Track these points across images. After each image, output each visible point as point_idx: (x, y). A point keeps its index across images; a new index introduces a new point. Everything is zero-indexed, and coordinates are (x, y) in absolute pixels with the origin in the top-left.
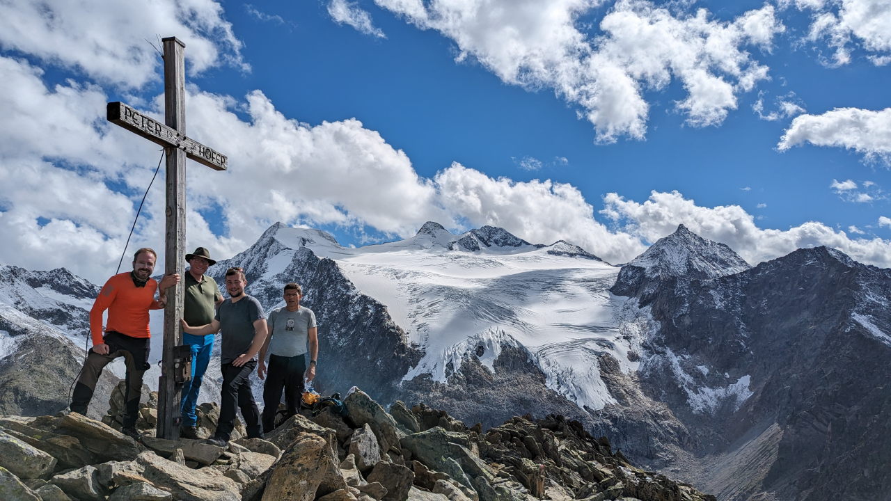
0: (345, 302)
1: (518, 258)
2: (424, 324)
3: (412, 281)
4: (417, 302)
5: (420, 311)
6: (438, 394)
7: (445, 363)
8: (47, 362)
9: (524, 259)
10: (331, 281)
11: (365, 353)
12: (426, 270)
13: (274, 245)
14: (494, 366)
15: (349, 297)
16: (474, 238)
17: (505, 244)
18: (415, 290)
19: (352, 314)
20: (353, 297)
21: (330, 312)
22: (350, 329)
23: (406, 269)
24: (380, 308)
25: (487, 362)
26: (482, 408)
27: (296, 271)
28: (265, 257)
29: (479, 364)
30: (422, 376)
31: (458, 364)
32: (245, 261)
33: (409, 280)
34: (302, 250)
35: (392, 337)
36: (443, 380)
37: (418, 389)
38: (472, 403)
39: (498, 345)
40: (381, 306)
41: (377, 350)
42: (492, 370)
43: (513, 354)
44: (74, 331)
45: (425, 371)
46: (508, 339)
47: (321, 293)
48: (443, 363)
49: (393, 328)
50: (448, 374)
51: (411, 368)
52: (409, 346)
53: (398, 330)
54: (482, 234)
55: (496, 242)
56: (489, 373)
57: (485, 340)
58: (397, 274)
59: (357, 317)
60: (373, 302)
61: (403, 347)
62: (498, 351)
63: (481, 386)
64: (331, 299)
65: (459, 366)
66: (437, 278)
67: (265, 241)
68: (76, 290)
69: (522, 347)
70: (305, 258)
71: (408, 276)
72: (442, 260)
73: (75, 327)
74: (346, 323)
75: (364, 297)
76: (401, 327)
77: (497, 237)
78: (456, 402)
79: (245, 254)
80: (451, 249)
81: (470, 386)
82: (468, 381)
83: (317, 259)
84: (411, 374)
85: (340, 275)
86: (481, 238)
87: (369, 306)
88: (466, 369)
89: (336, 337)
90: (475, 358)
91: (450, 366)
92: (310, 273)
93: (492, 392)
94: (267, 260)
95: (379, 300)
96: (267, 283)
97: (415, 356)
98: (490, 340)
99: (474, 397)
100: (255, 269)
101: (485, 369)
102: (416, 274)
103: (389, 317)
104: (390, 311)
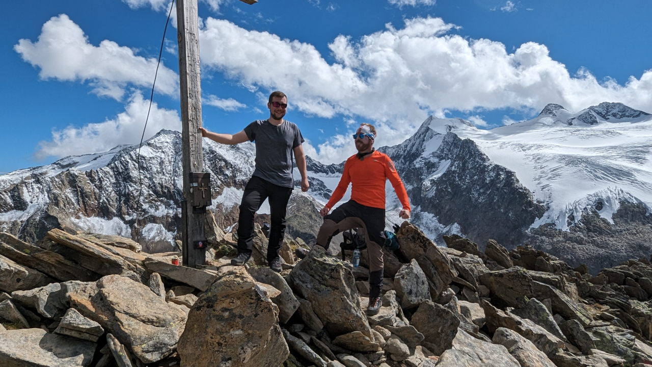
0: (483, 170)
1: (637, 128)
2: (547, 186)
3: (536, 152)
4: (541, 168)
5: (544, 175)
6: (561, 239)
7: (567, 215)
8: (303, 210)
9: (643, 128)
10: (471, 155)
11: (499, 207)
12: (548, 143)
13: (429, 132)
14: (613, 218)
15: (485, 166)
16: (594, 113)
17: (623, 116)
18: (539, 159)
19: (488, 179)
20: (489, 166)
21: (471, 177)
22: (487, 190)
23: (531, 143)
24: (509, 174)
25: (606, 215)
26: (602, 251)
27: (445, 150)
28: (424, 141)
29: (598, 216)
30: (547, 225)
31: (579, 216)
32: (411, 144)
33: (534, 151)
34: (449, 134)
35: (521, 196)
36: (566, 229)
37: (543, 234)
38: (591, 247)
39: (617, 202)
40: (510, 172)
41: (508, 206)
42: (612, 222)
43: (632, 209)
44: (315, 193)
45: (549, 221)
46: (627, 196)
47: (464, 164)
48: (565, 215)
49: (522, 188)
50: (569, 224)
51: (537, 219)
52: (535, 202)
53: (526, 190)
54: (600, 110)
55: (614, 115)
56: (608, 224)
57: (604, 197)
58: (522, 147)
59: (491, 181)
60: (503, 169)
61: (530, 204)
62: (617, 206)
63: (600, 233)
64: (472, 168)
65: (580, 218)
66: (558, 148)
67: (423, 129)
68: (314, 168)
69: (641, 203)
70: (451, 140)
71: (533, 148)
72: (563, 134)
73: (315, 190)
74: (484, 185)
75: (497, 166)
76: (527, 188)
77: (614, 111)
78: (577, 246)
79: (410, 140)
80: (570, 124)
81: (590, 234)
82: (589, 230)
83: (460, 140)
84: (537, 224)
85: (478, 150)
86: (599, 113)
87: (501, 173)
88: (586, 220)
89: (476, 195)
90: (594, 212)
91: (572, 218)
92: (455, 151)
93: (611, 239)
94: (425, 143)
95: (509, 168)
96: (425, 159)
97: (540, 210)
98: (608, 197)
99: (594, 242)
100: (417, 150)
101: (604, 221)
102: (539, 146)
103: (518, 181)
104: (518, 176)
